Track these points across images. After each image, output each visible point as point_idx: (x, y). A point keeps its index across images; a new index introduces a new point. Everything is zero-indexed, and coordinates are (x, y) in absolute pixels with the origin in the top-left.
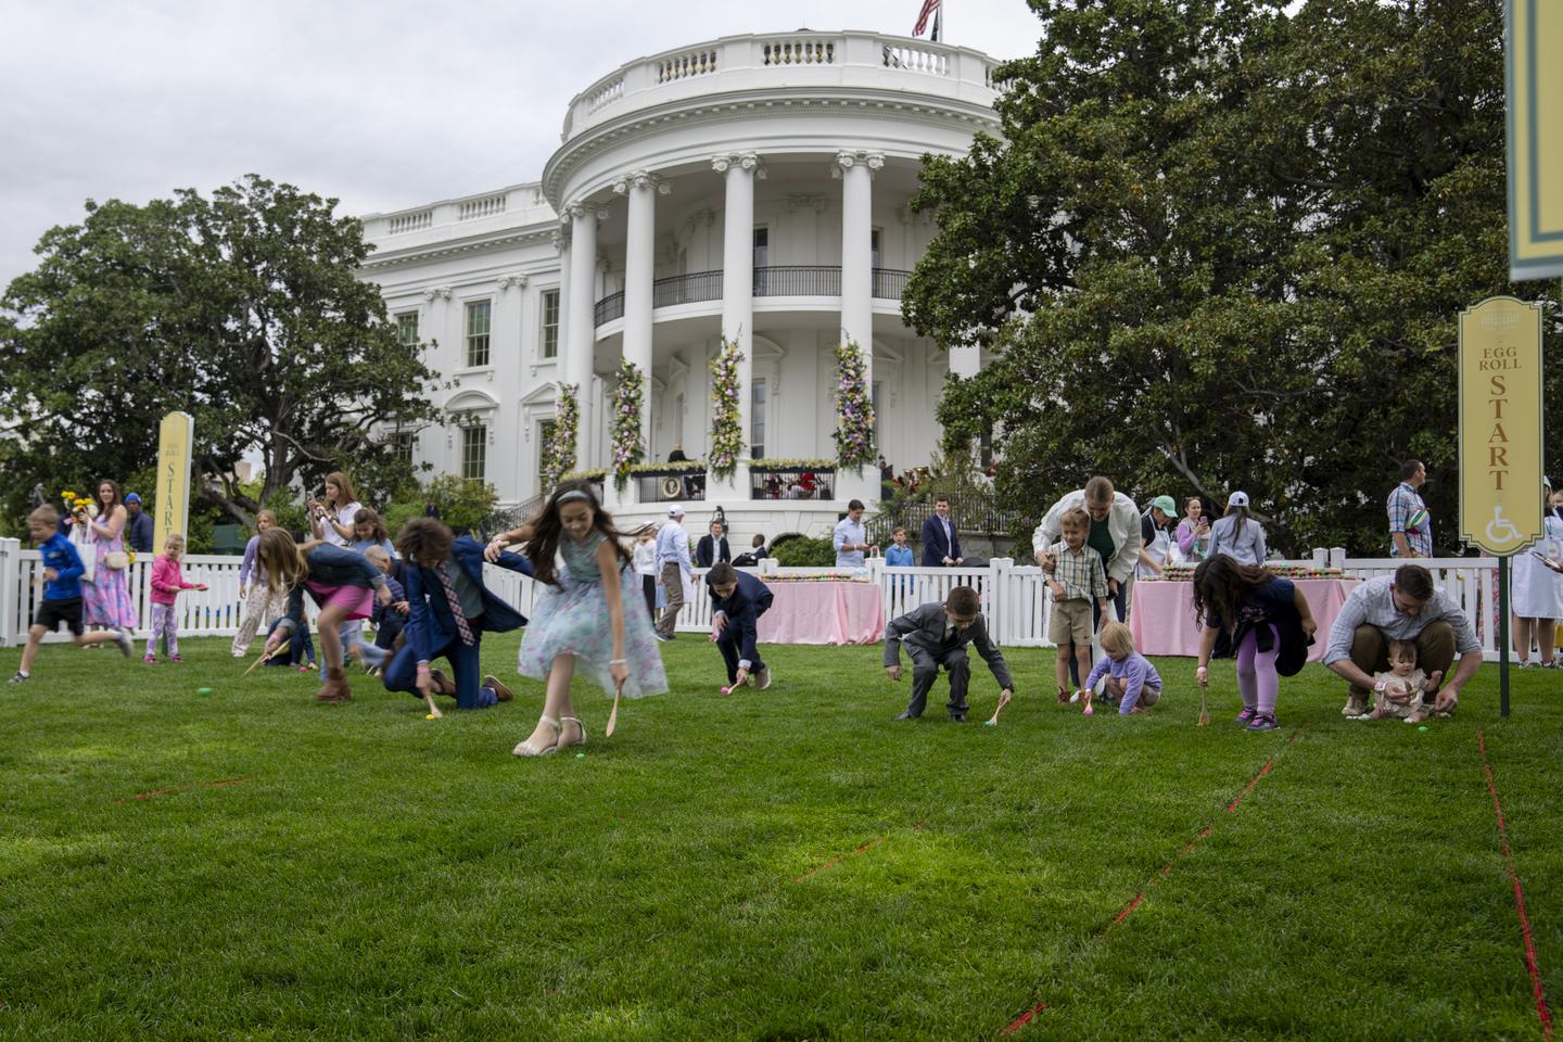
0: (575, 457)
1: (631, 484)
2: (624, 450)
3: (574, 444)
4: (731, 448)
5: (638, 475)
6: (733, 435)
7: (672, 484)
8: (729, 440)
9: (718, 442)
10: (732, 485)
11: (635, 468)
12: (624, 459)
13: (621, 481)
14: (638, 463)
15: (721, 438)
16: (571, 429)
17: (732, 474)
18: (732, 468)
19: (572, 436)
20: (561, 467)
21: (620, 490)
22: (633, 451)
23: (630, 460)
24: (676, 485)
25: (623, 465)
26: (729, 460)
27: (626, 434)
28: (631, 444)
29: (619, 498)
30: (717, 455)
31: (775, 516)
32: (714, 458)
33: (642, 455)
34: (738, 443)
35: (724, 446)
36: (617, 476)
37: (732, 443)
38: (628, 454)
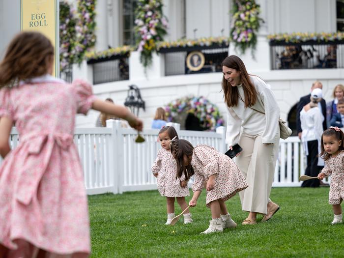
0: (95, 37)
1: (157, 59)
2: (149, 29)
3: (94, 25)
4: (251, 24)
5: (164, 51)
6: (253, 12)
7: (196, 58)
8: (249, 17)
9: (239, 19)
10: (254, 57)
11: (160, 44)
12: (149, 37)
13: (146, 56)
14: (161, 40)
15: (242, 16)
16: (91, 11)
17: (254, 48)
18: (253, 42)
19: (92, 18)
20: (82, 46)
21: (146, 65)
22: (157, 29)
23: (154, 38)
24: (199, 59)
25: (148, 42)
26: (250, 35)
27: (150, 13)
28: (154, 23)
29: (145, 72)
30: (238, 31)
31: (293, 84)
32: (235, 34)
33: (164, 32)
34: (257, 19)
35: (244, 22)
36: (143, 53)
37: (252, 20)
38: (153, 32)
